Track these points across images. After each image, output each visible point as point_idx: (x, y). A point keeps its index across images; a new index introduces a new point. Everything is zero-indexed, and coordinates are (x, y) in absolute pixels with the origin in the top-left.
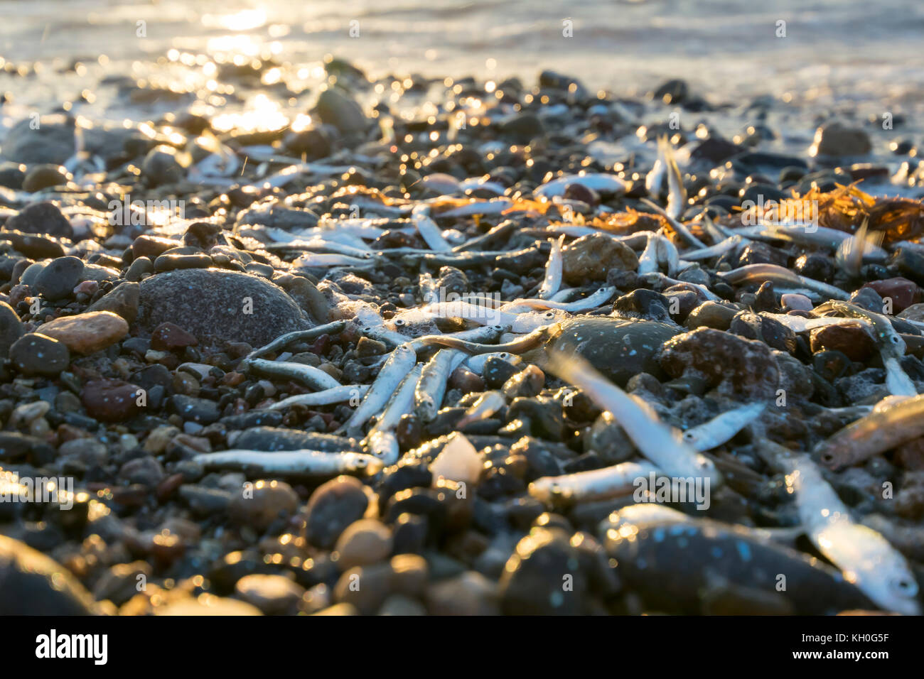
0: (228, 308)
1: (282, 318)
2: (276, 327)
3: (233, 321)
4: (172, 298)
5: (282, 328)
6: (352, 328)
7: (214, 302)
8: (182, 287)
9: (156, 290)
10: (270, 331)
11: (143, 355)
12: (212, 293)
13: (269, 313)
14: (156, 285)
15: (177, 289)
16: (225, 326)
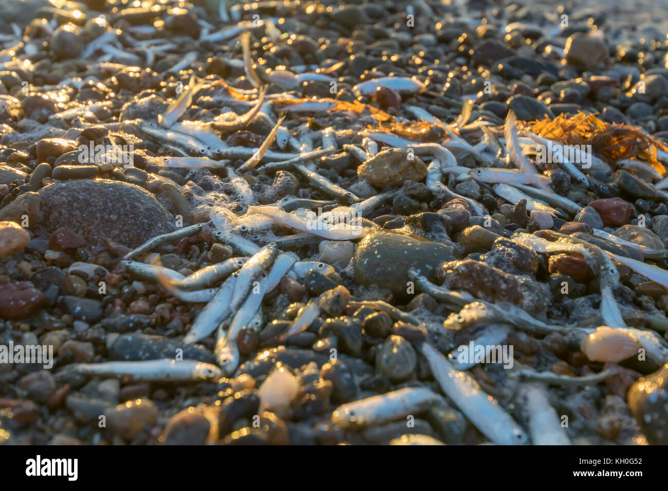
0: (110, 214)
1: (152, 222)
2: (148, 230)
3: (114, 226)
4: (66, 206)
5: (153, 231)
6: (206, 231)
7: (99, 210)
8: (74, 197)
9: (53, 198)
10: (143, 233)
11: (43, 255)
12: (98, 202)
13: (142, 219)
14: (54, 194)
15: (70, 198)
16: (108, 229)
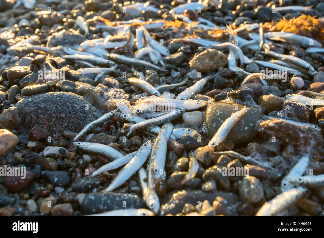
0: (61, 114)
1: (86, 115)
2: (84, 120)
3: (64, 120)
4: (34, 113)
5: (87, 120)
6: (116, 115)
7: (54, 112)
8: (37, 107)
9: (25, 109)
10: (81, 122)
11: (26, 145)
12: (52, 108)
13: (80, 114)
14: (25, 106)
15: (35, 108)
16: (61, 123)
